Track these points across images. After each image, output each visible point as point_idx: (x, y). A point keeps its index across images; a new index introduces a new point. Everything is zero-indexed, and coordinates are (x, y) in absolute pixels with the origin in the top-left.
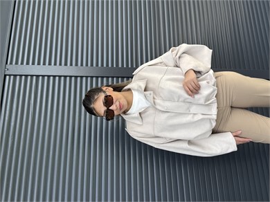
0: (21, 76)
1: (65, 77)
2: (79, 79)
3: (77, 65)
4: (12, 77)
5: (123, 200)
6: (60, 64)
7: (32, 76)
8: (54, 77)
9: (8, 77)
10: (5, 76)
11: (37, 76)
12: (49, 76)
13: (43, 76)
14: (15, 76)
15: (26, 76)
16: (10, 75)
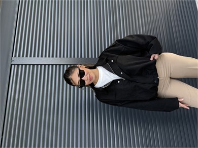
0: (22, 65)
1: (52, 65)
2: (62, 66)
3: (60, 57)
4: (16, 66)
5: (92, 147)
6: (49, 57)
7: (30, 65)
8: (45, 65)
9: (13, 66)
10: (11, 65)
11: (34, 65)
12: (41, 65)
13: (37, 65)
14: (18, 65)
15: (26, 65)
16: (15, 65)
